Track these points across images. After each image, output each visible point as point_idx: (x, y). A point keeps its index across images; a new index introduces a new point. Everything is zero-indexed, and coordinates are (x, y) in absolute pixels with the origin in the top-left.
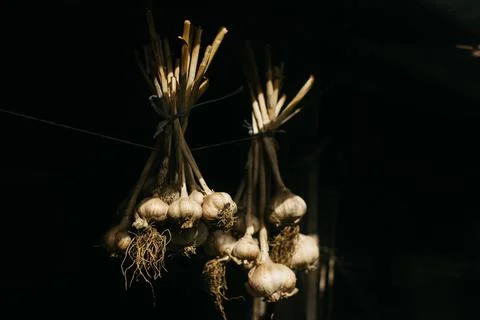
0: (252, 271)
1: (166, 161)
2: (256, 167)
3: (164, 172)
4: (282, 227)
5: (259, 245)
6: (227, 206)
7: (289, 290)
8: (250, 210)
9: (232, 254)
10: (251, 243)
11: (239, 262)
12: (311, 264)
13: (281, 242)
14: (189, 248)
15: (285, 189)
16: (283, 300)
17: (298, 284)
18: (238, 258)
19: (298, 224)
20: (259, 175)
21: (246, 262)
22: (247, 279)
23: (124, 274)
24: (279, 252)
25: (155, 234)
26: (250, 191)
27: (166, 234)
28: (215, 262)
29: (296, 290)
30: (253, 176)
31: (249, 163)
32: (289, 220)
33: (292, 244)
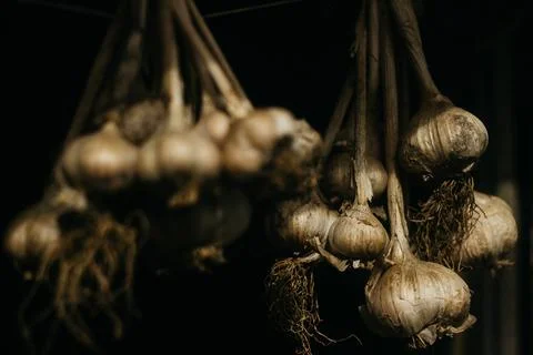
0: (373, 282)
1: (135, 41)
2: (375, 52)
3: (129, 69)
4: (435, 183)
5: (387, 225)
6: (284, 143)
7: (457, 321)
8: (363, 147)
9: (328, 248)
10: (365, 222)
11: (342, 266)
12: (502, 256)
13: (435, 214)
14: (205, 252)
15: (439, 97)
16: (444, 341)
17: (475, 306)
18: (340, 257)
19: (471, 172)
20: (381, 71)
21: (356, 264)
22: (363, 299)
23: (26, 333)
24: (432, 235)
25: (105, 225)
26: (363, 106)
27: (136, 224)
28: (290, 265)
29: (471, 319)
30: (368, 75)
31: (360, 45)
32: (450, 164)
33: (460, 217)
